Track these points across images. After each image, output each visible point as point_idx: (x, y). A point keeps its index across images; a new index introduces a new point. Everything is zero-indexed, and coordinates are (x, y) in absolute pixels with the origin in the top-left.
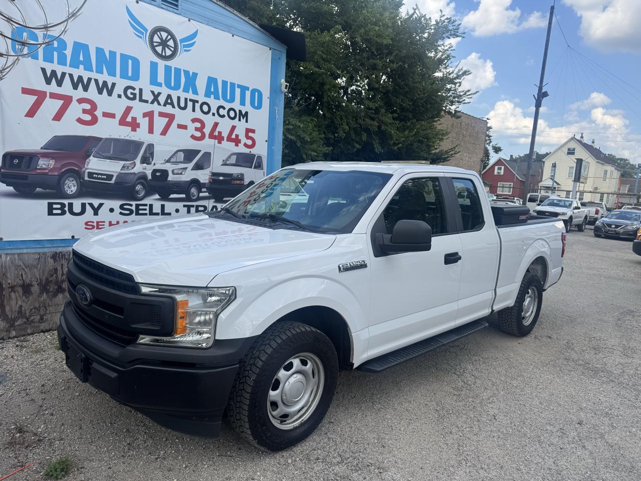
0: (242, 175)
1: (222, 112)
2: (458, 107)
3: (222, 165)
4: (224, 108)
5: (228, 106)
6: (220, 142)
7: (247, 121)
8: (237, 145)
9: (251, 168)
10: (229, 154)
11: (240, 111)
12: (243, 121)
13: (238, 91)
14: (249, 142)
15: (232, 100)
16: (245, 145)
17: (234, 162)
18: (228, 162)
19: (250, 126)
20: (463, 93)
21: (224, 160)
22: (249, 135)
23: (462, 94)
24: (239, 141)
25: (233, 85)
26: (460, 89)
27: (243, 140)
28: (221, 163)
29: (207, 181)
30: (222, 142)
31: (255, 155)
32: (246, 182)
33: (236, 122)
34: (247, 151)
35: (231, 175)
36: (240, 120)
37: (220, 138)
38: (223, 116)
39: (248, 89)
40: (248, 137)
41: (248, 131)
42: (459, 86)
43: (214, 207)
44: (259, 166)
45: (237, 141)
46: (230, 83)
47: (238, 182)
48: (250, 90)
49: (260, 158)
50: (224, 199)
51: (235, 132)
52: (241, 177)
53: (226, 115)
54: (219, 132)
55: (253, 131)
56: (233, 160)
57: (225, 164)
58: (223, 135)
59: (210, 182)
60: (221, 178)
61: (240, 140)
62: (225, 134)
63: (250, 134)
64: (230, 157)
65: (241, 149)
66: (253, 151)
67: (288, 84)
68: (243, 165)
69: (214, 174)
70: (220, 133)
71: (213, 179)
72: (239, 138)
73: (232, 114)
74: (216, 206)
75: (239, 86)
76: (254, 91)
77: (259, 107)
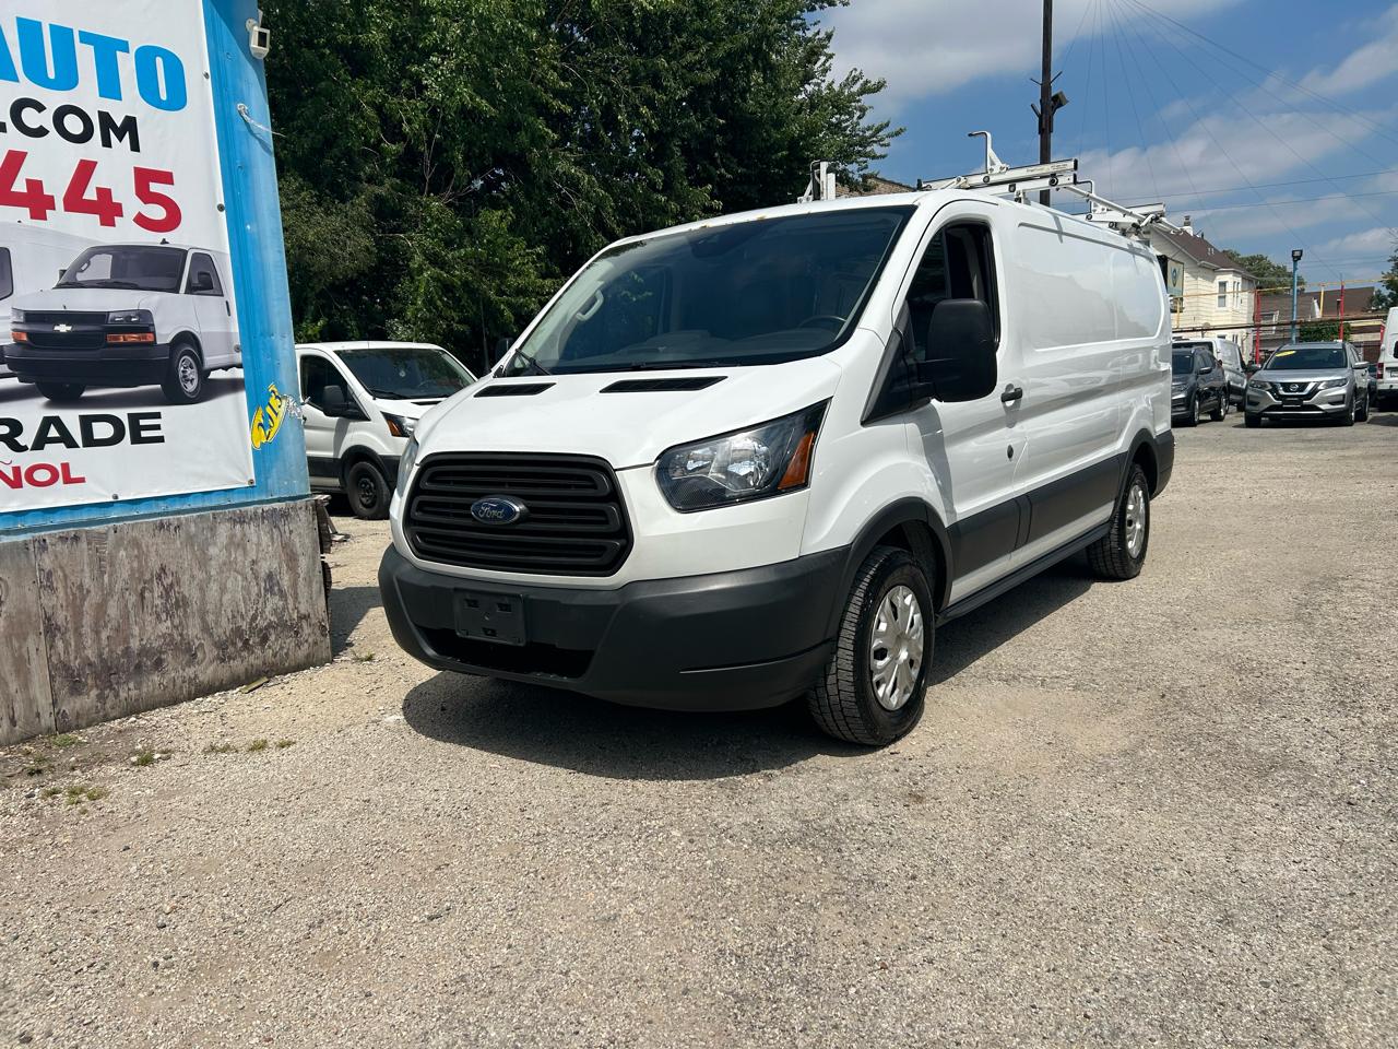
0: (145, 315)
1: (30, 117)
2: (866, 167)
3: (59, 286)
4: (40, 108)
5: (53, 99)
6: (38, 214)
7: (135, 147)
8: (108, 221)
9: (176, 290)
10: (80, 250)
11: (105, 119)
12: (121, 146)
13: (85, 56)
14: (157, 213)
15: (68, 79)
16: (141, 220)
17: (107, 276)
18: (80, 277)
19: (147, 160)
20: (870, 132)
21: (64, 271)
22: (151, 190)
23: (868, 134)
24: (118, 210)
25: (62, 36)
26: (864, 123)
27: (132, 205)
28: (56, 280)
29: (11, 341)
30: (49, 212)
31: (185, 252)
32: (165, 333)
33: (93, 149)
34: (152, 239)
35: (100, 317)
36: (107, 143)
37: (38, 202)
38: (41, 132)
39: (124, 47)
40: (145, 195)
41: (143, 178)
42: (859, 118)
43: (47, 422)
44: (205, 283)
45: (107, 210)
46: (52, 27)
47: (133, 338)
48: (133, 50)
49: (204, 261)
50: (85, 394)
51: (97, 181)
52: (142, 323)
53: (50, 126)
54: (28, 181)
55: (166, 178)
56: (102, 268)
57: (69, 282)
58: (47, 192)
59: (19, 343)
60: (63, 328)
61: (120, 205)
62: (57, 187)
63: (155, 187)
64: (86, 259)
65: (127, 233)
66: (174, 239)
67: (268, 32)
68: (140, 285)
69: (31, 317)
70: (35, 186)
71: (29, 334)
72: (115, 200)
73: (74, 125)
74: (57, 418)
75: (86, 38)
76: (146, 56)
77: (177, 100)
